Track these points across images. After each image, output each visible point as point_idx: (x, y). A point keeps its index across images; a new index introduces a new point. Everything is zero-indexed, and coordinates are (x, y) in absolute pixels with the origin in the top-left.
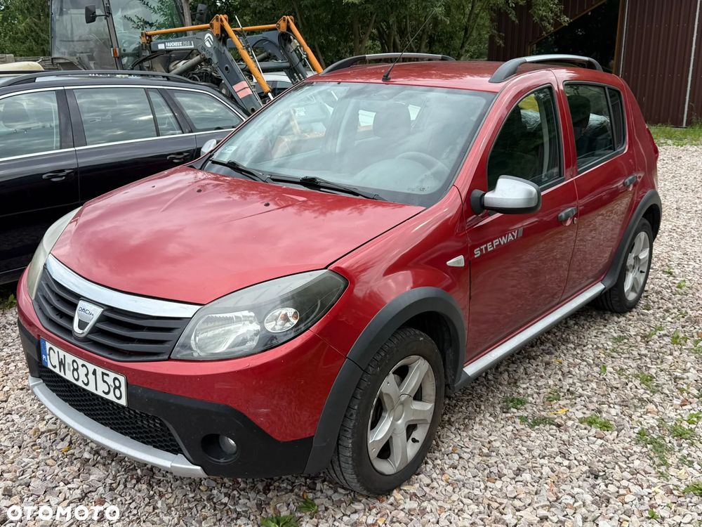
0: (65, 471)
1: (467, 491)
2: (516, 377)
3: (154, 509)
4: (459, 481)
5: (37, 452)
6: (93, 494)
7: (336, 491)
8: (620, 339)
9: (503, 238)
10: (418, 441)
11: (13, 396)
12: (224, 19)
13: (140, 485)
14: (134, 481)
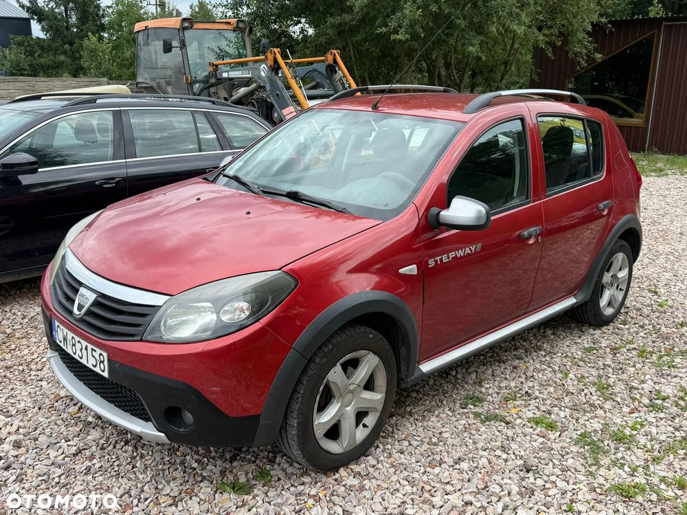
0: (69, 431)
1: (406, 473)
2: (483, 378)
3: (133, 467)
4: (403, 465)
5: (52, 414)
6: (86, 451)
7: (291, 465)
8: (590, 349)
9: (460, 251)
10: (367, 427)
11: (47, 366)
12: (277, 52)
13: (127, 447)
14: (123, 444)
